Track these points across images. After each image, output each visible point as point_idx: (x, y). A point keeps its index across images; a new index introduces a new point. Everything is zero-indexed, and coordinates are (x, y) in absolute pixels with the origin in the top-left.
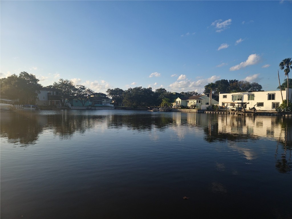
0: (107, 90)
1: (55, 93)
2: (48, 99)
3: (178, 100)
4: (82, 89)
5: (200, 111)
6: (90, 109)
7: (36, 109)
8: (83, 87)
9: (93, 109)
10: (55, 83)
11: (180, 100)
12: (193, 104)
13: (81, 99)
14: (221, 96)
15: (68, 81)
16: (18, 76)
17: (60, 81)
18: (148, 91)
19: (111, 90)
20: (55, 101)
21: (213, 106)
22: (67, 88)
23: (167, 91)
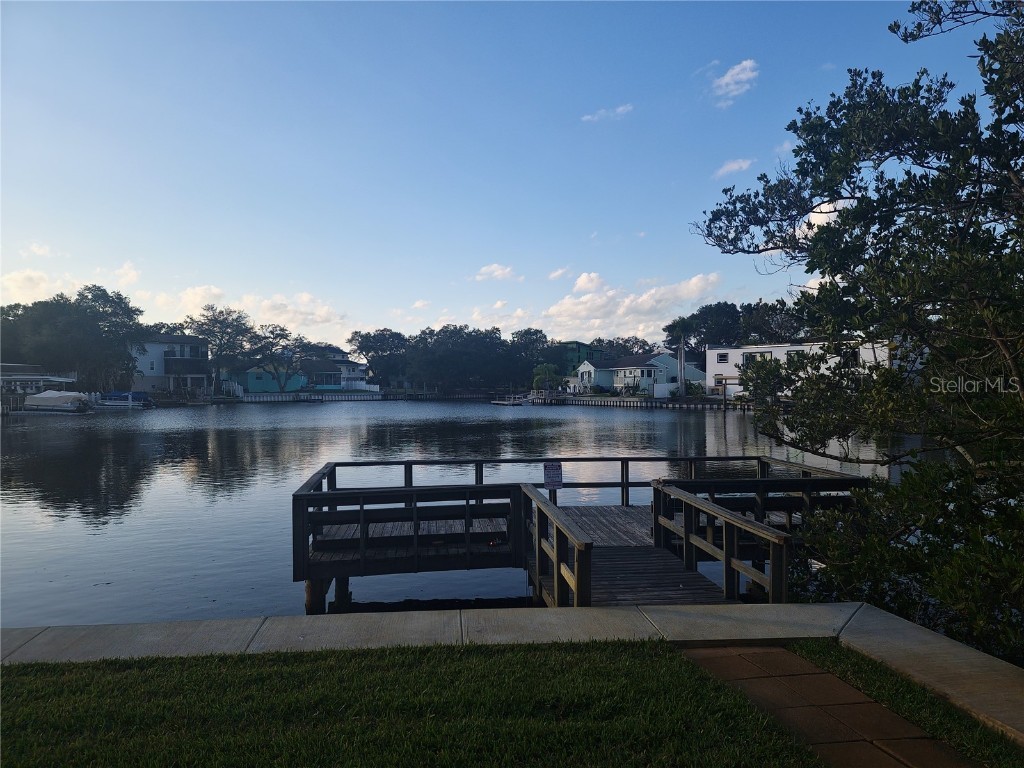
0: (350, 337)
1: (187, 349)
2: (167, 371)
3: (586, 367)
4: (278, 335)
5: (652, 403)
6: (304, 401)
7: (144, 405)
8: (282, 330)
9: (314, 401)
10: (189, 320)
11: (592, 368)
12: (630, 381)
13: (275, 369)
14: (712, 355)
15: (230, 313)
16: (74, 298)
17: (205, 313)
18: (488, 340)
19: (362, 336)
20: (189, 376)
21: (689, 387)
22: (228, 333)
23: (549, 339)
